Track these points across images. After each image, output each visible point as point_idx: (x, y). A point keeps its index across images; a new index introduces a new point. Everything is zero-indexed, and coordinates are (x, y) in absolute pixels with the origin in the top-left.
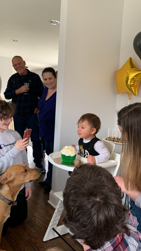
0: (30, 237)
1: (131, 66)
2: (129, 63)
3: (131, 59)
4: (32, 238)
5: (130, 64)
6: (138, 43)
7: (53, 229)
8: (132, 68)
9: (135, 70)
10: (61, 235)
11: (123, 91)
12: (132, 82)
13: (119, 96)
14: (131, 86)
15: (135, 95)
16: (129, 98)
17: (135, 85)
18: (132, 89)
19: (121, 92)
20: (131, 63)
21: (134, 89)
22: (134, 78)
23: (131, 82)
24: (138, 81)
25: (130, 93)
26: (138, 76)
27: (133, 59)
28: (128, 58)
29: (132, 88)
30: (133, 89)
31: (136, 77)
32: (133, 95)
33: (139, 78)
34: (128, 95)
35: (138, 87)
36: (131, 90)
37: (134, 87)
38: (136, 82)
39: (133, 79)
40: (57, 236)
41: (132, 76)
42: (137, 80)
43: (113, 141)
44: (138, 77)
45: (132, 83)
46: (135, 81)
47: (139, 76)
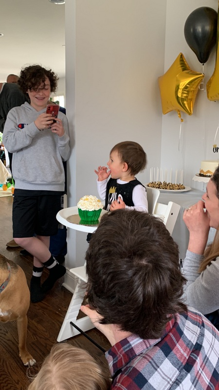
0: (38, 337)
1: (182, 67)
2: (179, 62)
3: (182, 56)
4: (40, 338)
5: (181, 64)
6: (192, 30)
7: (71, 323)
8: (184, 70)
9: (188, 73)
10: (84, 331)
11: (170, 109)
12: (185, 93)
13: (165, 117)
14: (183, 100)
15: (190, 114)
16: (182, 119)
17: (189, 97)
18: (184, 104)
19: (168, 110)
20: (182, 62)
21: (188, 104)
22: (188, 87)
23: (183, 93)
24: (194, 91)
25: (183, 112)
26: (193, 83)
27: (184, 55)
28: (177, 55)
29: (185, 102)
30: (186, 105)
31: (191, 86)
32: (188, 115)
33: (195, 87)
34: (180, 114)
35: (194, 100)
36: (183, 106)
37: (187, 101)
38: (190, 94)
39: (186, 87)
40: (79, 333)
41: (184, 82)
42: (192, 89)
43: (159, 188)
44: (193, 85)
45: (185, 95)
46: (188, 91)
47: (195, 83)
